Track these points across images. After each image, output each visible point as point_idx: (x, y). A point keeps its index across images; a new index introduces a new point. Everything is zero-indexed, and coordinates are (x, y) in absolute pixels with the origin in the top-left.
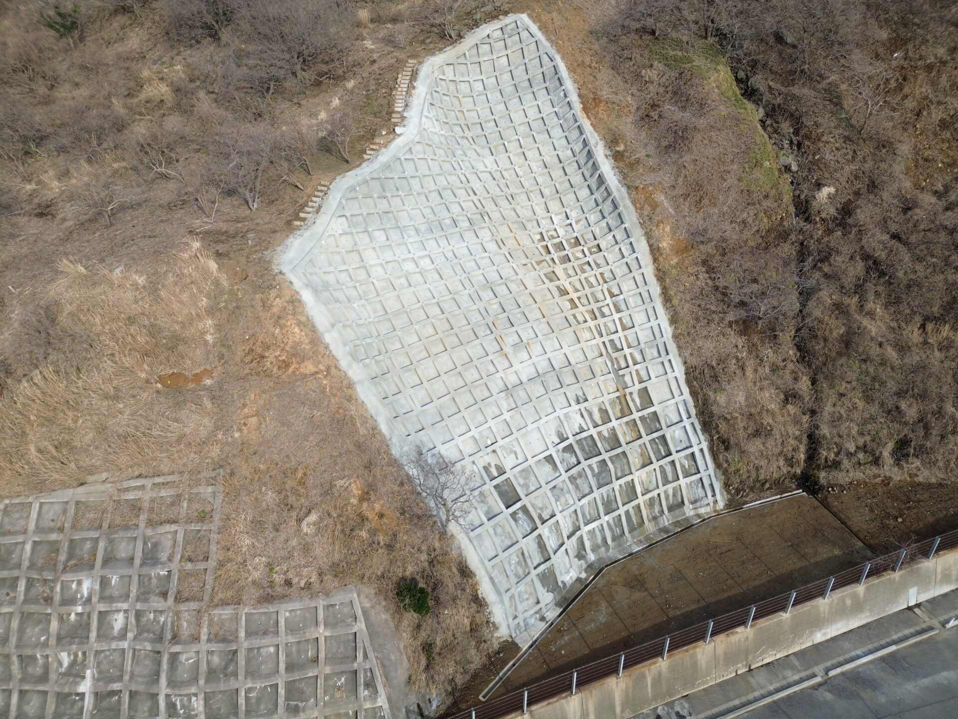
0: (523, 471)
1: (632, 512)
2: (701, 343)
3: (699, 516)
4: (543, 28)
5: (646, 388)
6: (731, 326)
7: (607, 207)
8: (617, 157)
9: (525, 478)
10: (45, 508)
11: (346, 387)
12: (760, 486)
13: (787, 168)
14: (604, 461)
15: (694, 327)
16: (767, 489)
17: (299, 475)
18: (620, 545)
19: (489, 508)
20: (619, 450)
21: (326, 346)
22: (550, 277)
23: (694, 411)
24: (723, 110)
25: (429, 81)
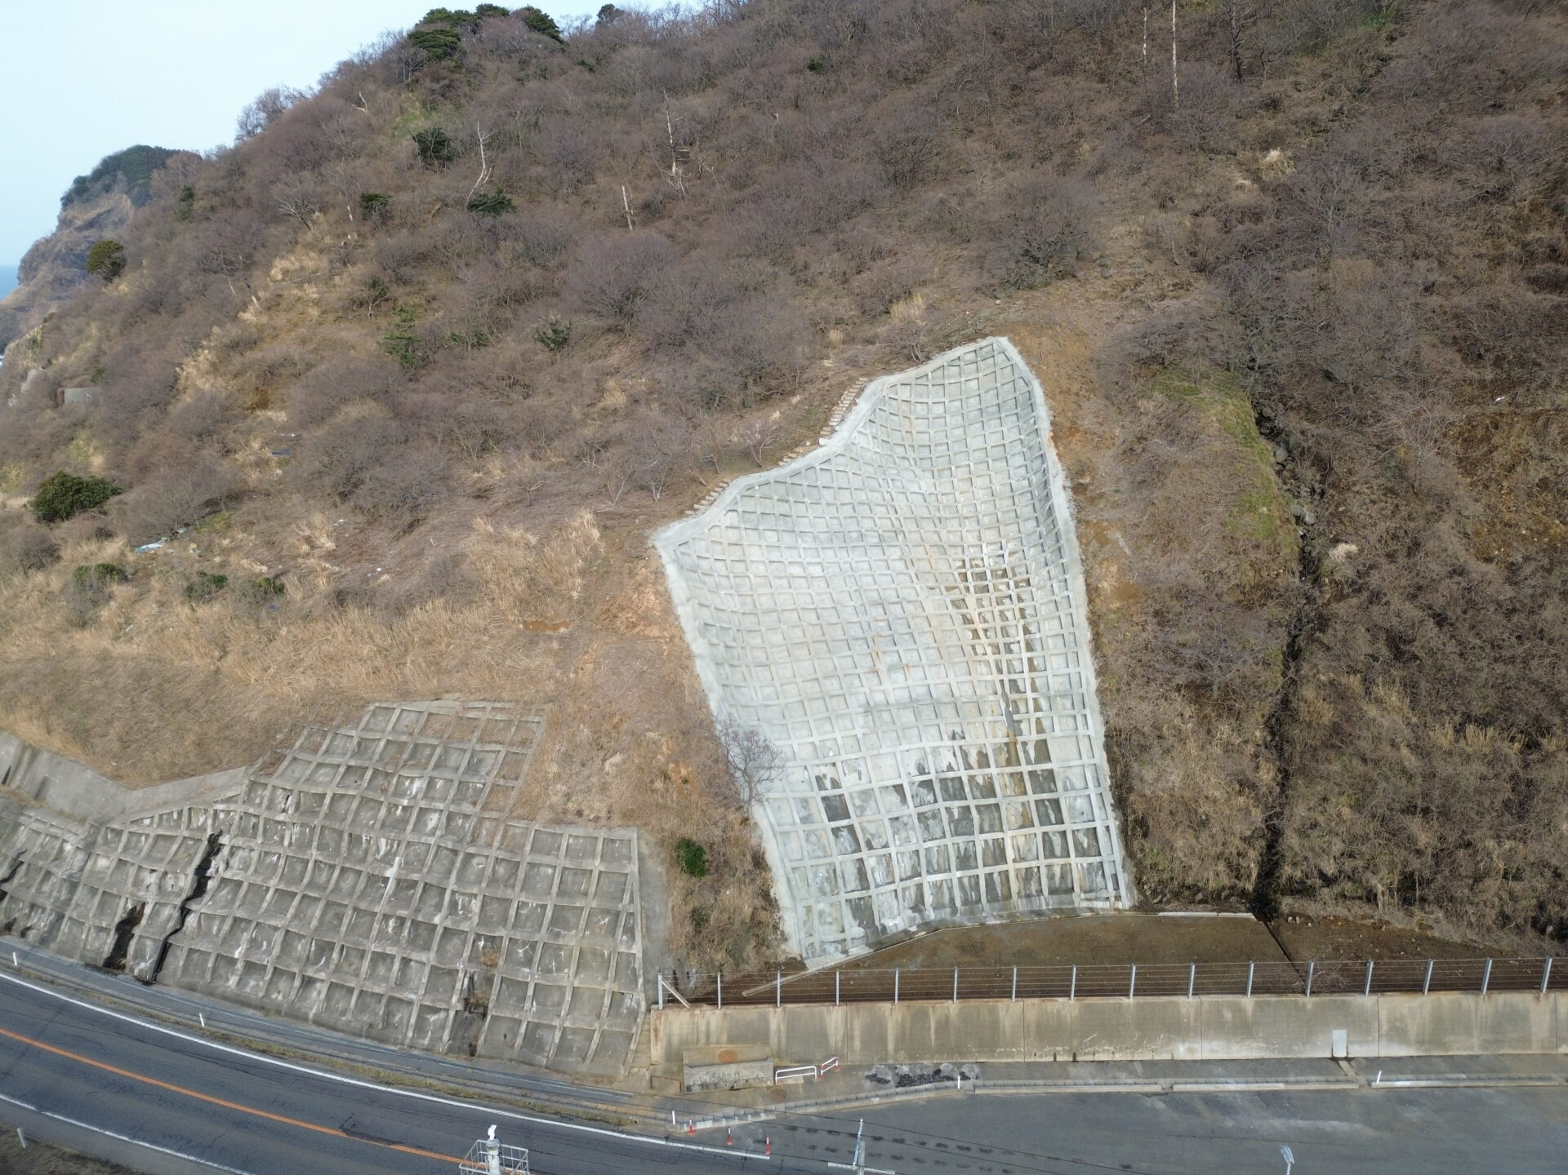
0: (863, 792)
1: (996, 876)
2: (1133, 704)
3: (1091, 909)
4: (1025, 352)
5: (1045, 741)
6: (1179, 691)
7: (1050, 542)
8: (1078, 489)
10: (405, 714)
11: (684, 658)
12: (1190, 893)
13: (1299, 520)
14: (968, 808)
15: (1128, 684)
17: (616, 720)
18: (972, 913)
20: (992, 801)
21: (677, 618)
22: (956, 604)
23: (1109, 782)
24: (1218, 446)
25: (874, 399)
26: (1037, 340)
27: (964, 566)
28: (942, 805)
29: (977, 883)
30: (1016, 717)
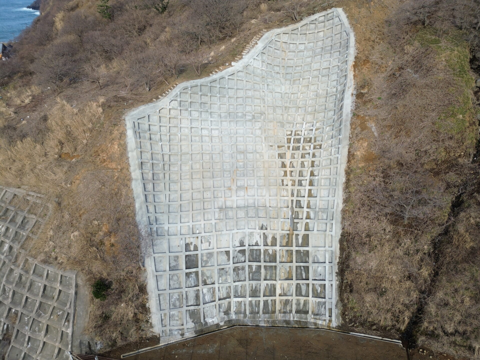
0: (209, 253)
1: (269, 301)
2: (359, 220)
3: (315, 324)
5: (308, 235)
6: (386, 216)
7: (337, 124)
8: (359, 96)
9: (208, 258)
10: (7, 193)
11: (126, 180)
12: (369, 325)
14: (260, 266)
15: (359, 209)
16: (374, 330)
18: (254, 318)
19: (177, 265)
20: (273, 264)
21: (128, 158)
22: (281, 156)
23: (338, 260)
24: (441, 76)
25: (267, 41)
26: (358, 10)
27: (291, 135)
28: (247, 263)
29: (259, 304)
30: (296, 221)
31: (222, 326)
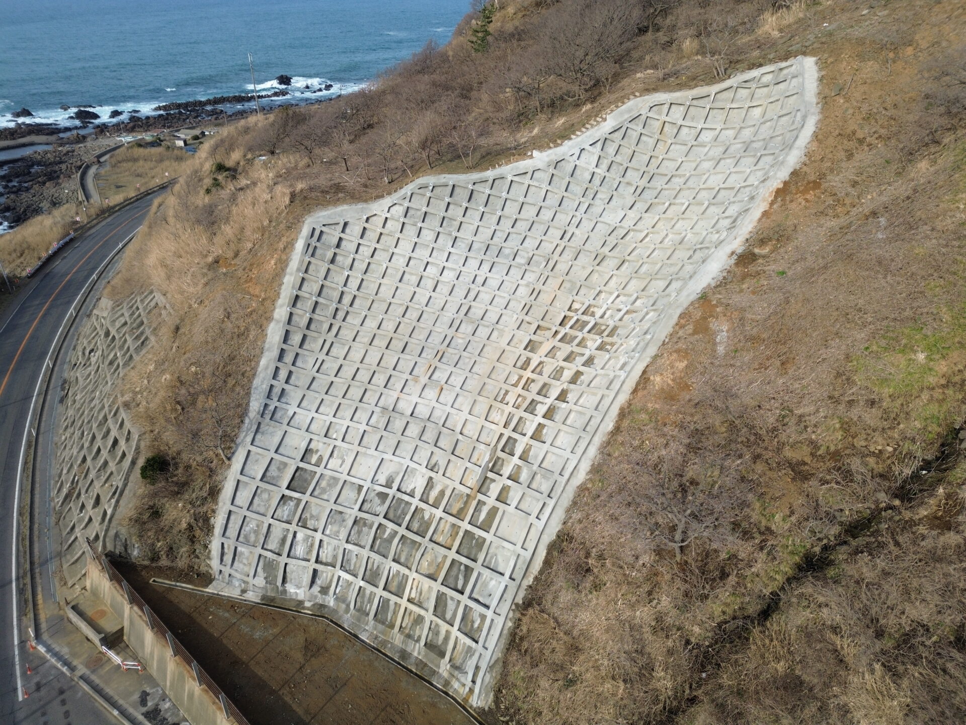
0: (333, 478)
2: (600, 518)
3: (447, 683)
4: (827, 79)
5: (498, 510)
6: (653, 531)
9: (329, 485)
14: (396, 533)
15: (611, 496)
18: (359, 620)
19: (278, 476)
20: (418, 539)
21: (281, 285)
25: (626, 116)
26: (857, 65)
27: (577, 310)
28: (380, 519)
29: (373, 599)
30: (491, 475)
31: (304, 608)
